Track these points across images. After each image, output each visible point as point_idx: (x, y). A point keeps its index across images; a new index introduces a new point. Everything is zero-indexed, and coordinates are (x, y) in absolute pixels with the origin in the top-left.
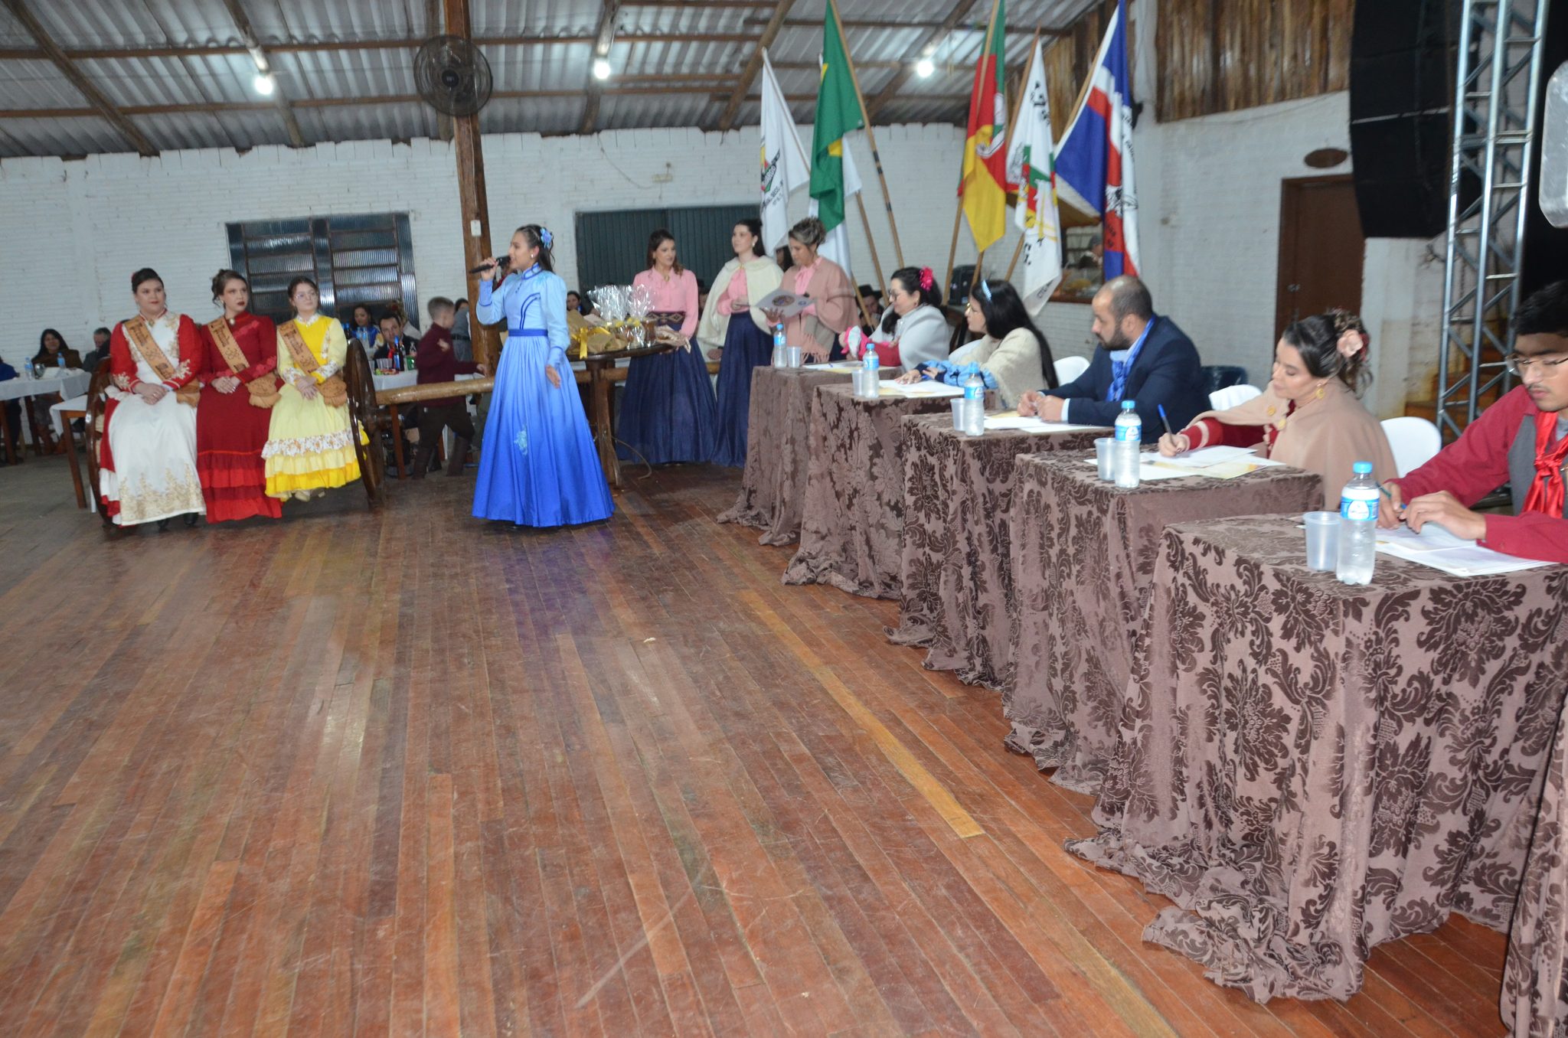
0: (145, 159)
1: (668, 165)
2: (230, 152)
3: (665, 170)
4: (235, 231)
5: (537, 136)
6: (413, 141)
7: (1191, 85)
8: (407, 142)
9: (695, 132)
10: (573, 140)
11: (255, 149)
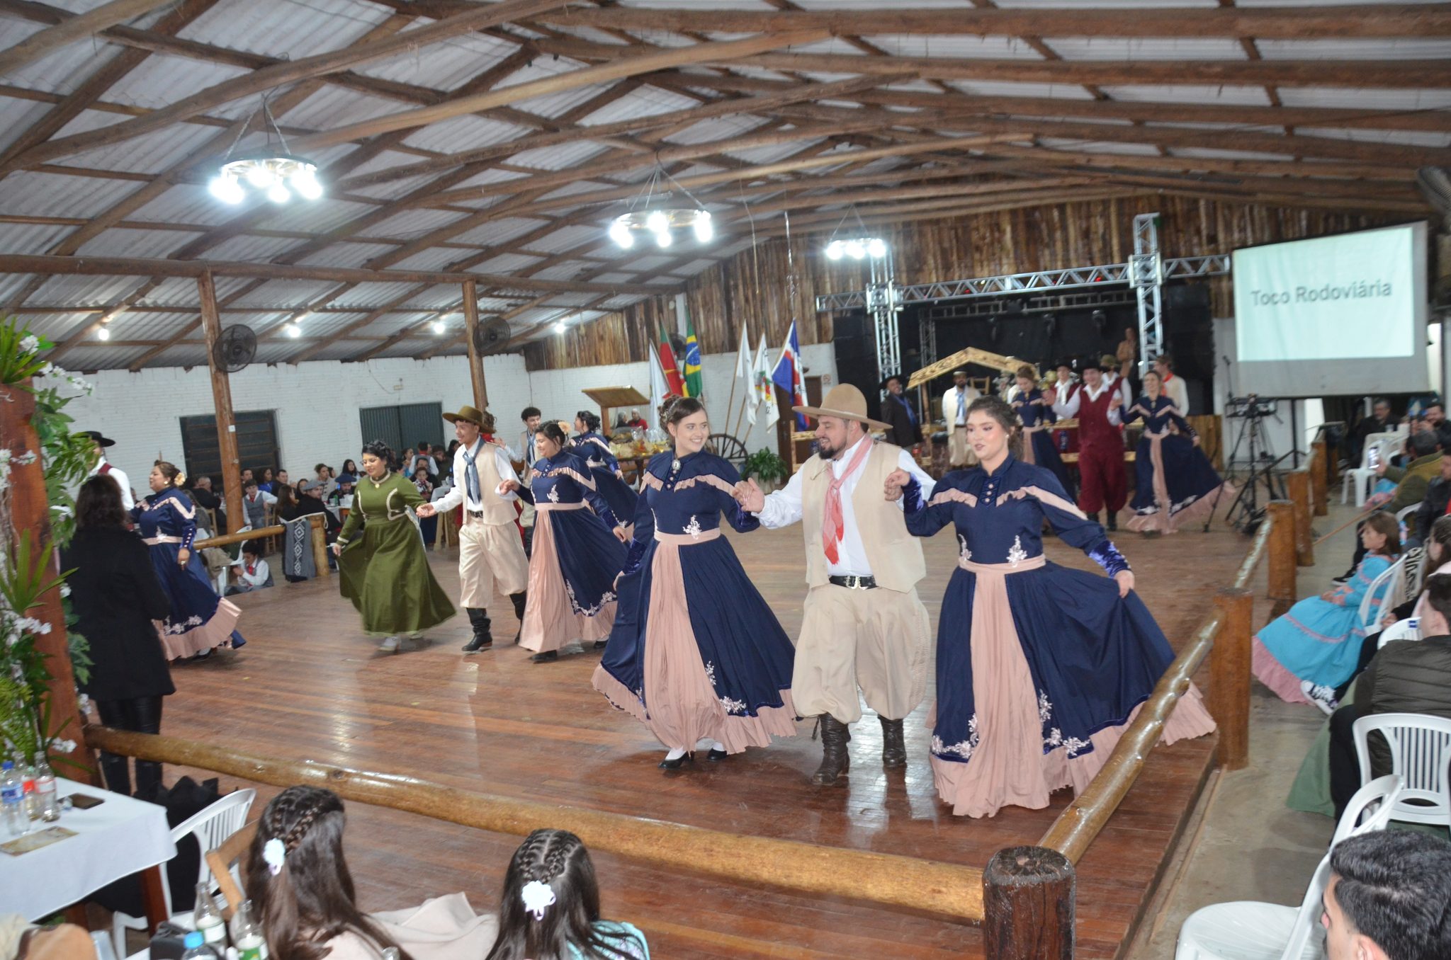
0: (133, 374)
1: (401, 380)
2: (180, 370)
3: (399, 383)
4: (185, 422)
5: (338, 362)
6: (278, 364)
7: (715, 340)
8: (275, 365)
9: (411, 359)
10: (356, 364)
11: (194, 368)
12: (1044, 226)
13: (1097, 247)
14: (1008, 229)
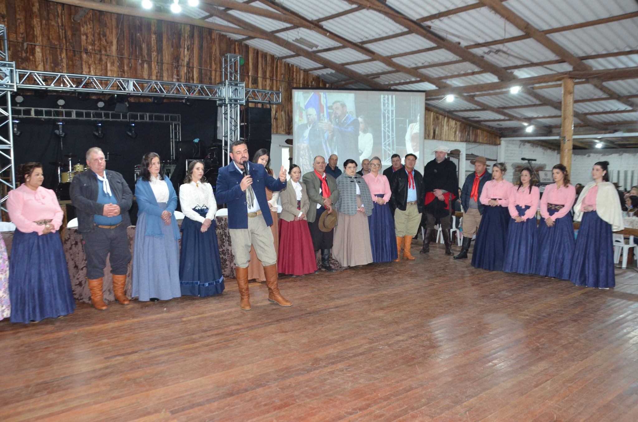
12: (144, 46)
13: (183, 71)
14: (115, 42)
